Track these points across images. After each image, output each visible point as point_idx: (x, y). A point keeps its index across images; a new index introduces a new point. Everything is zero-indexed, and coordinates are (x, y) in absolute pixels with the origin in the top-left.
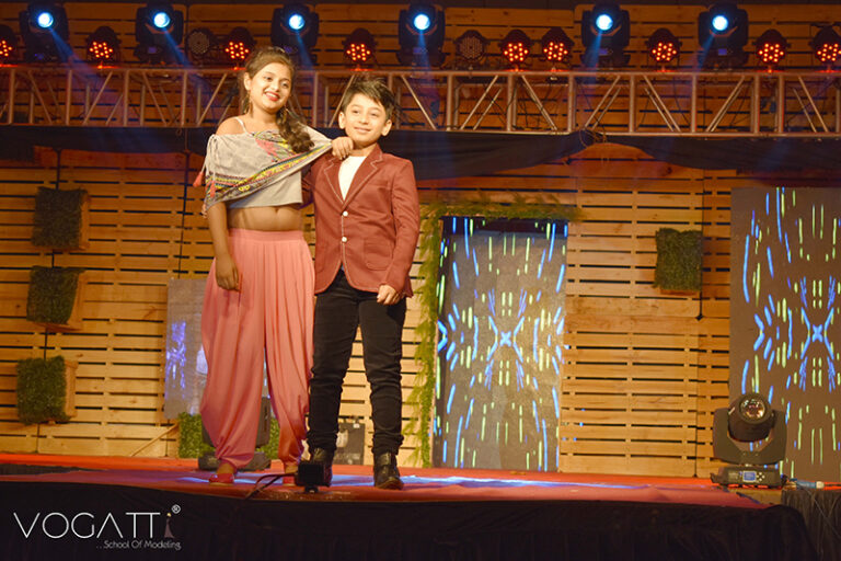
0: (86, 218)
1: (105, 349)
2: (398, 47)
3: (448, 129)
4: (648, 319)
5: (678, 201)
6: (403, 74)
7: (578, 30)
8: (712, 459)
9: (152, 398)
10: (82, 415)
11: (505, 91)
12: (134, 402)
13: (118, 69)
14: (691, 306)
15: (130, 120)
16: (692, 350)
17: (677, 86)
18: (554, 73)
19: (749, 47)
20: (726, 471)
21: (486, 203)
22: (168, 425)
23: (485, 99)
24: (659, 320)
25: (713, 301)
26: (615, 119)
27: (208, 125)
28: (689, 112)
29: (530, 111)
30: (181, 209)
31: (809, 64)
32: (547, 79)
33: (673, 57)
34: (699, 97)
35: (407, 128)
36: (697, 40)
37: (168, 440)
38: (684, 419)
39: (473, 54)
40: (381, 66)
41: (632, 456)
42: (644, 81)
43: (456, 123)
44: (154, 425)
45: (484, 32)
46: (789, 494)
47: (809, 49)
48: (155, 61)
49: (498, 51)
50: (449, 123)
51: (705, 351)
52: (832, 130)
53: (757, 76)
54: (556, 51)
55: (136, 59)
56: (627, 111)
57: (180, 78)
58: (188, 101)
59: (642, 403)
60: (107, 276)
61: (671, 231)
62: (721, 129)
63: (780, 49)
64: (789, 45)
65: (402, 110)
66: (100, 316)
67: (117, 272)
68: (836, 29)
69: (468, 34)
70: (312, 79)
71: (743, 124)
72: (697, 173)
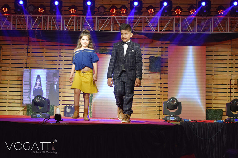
0: (2, 54)
1: (7, 88)
2: (83, 10)
3: (96, 31)
4: (147, 79)
5: (155, 49)
6: (84, 17)
7: (129, 6)
8: (163, 115)
9: (19, 100)
10: (1, 105)
11: (111, 21)
12: (15, 101)
13: (9, 15)
14: (158, 76)
15: (13, 28)
16: (158, 87)
17: (154, 20)
18: (123, 16)
19: (173, 10)
20: (167, 117)
21: (106, 50)
22: (24, 107)
23: (106, 23)
24: (150, 79)
25: (164, 74)
26: (139, 28)
27: (34, 29)
28: (157, 26)
29: (117, 26)
30: (27, 51)
31: (188, 15)
32: (121, 18)
33: (153, 12)
34: (160, 23)
37: (24, 111)
38: (156, 104)
39: (102, 11)
40: (79, 15)
41: (143, 114)
42: (146, 19)
43: (98, 29)
44: (20, 107)
45: (105, 6)
46: (182, 123)
47: (188, 11)
48: (20, 13)
49: (109, 11)
50: (96, 29)
51: (162, 87)
52: (193, 31)
53: (175, 17)
54: (123, 11)
55: (15, 13)
56: (142, 26)
57: (26, 17)
58: (28, 24)
59: (146, 100)
60: (7, 69)
61: (153, 57)
62: (165, 31)
63: (180, 11)
64: (183, 10)
65: (84, 26)
66: (5, 79)
67: (10, 68)
68: (194, 6)
69: (101, 6)
70: (60, 18)
71: (171, 30)
72: (160, 42)
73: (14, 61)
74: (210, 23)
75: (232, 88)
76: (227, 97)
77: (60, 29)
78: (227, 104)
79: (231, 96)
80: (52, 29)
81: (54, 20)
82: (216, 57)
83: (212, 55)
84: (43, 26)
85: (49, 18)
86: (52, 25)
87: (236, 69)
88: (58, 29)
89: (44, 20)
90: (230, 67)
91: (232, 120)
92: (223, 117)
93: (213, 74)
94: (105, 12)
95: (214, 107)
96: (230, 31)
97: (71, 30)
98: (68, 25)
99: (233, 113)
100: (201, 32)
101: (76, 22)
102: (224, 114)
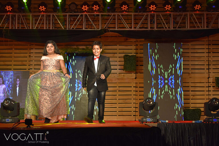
2: (53, 7)
3: (67, 29)
4: (122, 79)
5: (129, 47)
6: (55, 14)
7: (102, 2)
8: (140, 116)
11: (83, 19)
14: (133, 75)
16: (134, 87)
17: (128, 17)
18: (95, 13)
19: (147, 6)
20: (143, 118)
21: (78, 49)
23: (77, 21)
24: (125, 79)
25: (139, 74)
26: (112, 26)
28: (132, 24)
29: (89, 24)
31: (163, 11)
32: (94, 15)
33: (127, 9)
34: (134, 20)
35: (56, 29)
36: (133, 4)
38: (132, 105)
39: (73, 9)
40: (49, 12)
41: (119, 115)
42: (119, 16)
43: (69, 27)
45: (76, 3)
46: (159, 124)
47: (163, 6)
49: (80, 8)
50: (67, 28)
51: (137, 87)
52: (169, 28)
53: (149, 14)
54: (96, 8)
56: (115, 23)
59: (121, 101)
61: (128, 55)
62: (140, 28)
63: (155, 7)
64: (157, 6)
65: (55, 24)
69: (72, 3)
70: (29, 16)
71: (145, 27)
72: (134, 40)
74: (186, 19)
75: (210, 87)
76: (206, 96)
77: (29, 28)
78: (205, 104)
79: (209, 95)
80: (21, 28)
81: (23, 18)
82: (193, 55)
83: (189, 53)
84: (11, 25)
85: (18, 16)
86: (21, 24)
87: (214, 67)
88: (27, 28)
89: (12, 18)
90: (208, 64)
91: (211, 120)
92: (201, 117)
93: (190, 72)
94: (76, 9)
95: (192, 106)
96: (206, 27)
97: (41, 29)
98: (38, 24)
99: (212, 112)
100: (177, 29)
101: (46, 20)
102: (203, 113)
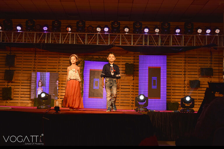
0: (16, 60)
3: (86, 44)
4: (124, 80)
5: (129, 58)
6: (77, 33)
8: (135, 106)
9: (29, 95)
10: (15, 98)
11: (97, 37)
12: (25, 96)
14: (132, 78)
15: (24, 42)
16: (132, 86)
17: (129, 36)
20: (137, 108)
21: (93, 58)
22: (32, 100)
23: (93, 38)
24: (126, 80)
25: (136, 77)
26: (117, 42)
27: (40, 43)
28: (131, 41)
29: (101, 41)
30: (34, 59)
32: (105, 34)
34: (133, 38)
35: (78, 44)
36: (133, 28)
37: (32, 103)
38: (130, 99)
40: (73, 32)
41: (120, 106)
42: (123, 35)
44: (29, 100)
45: (93, 26)
46: (149, 113)
47: (153, 30)
48: (29, 30)
49: (95, 29)
51: (134, 86)
52: (157, 45)
53: (144, 35)
54: (106, 29)
55: (26, 30)
56: (120, 41)
57: (34, 34)
58: (36, 38)
59: (122, 96)
60: (20, 72)
61: (128, 63)
62: (137, 44)
64: (150, 29)
65: (77, 40)
66: (18, 79)
67: (22, 71)
68: (158, 26)
69: (90, 26)
70: (59, 34)
71: (141, 44)
72: (133, 53)
73: (24, 66)
74: (170, 39)
75: (186, 87)
76: (182, 93)
78: (182, 99)
79: (184, 93)
80: (54, 42)
81: (55, 36)
82: (174, 64)
83: (171, 63)
84: (47, 40)
85: (51, 34)
86: (53, 40)
88: (58, 42)
89: (48, 36)
90: (184, 71)
91: (185, 110)
92: (179, 108)
93: (172, 76)
94: (92, 30)
95: (172, 100)
96: (184, 45)
97: (67, 43)
98: (66, 40)
100: (163, 46)
101: (71, 37)
102: (180, 106)
